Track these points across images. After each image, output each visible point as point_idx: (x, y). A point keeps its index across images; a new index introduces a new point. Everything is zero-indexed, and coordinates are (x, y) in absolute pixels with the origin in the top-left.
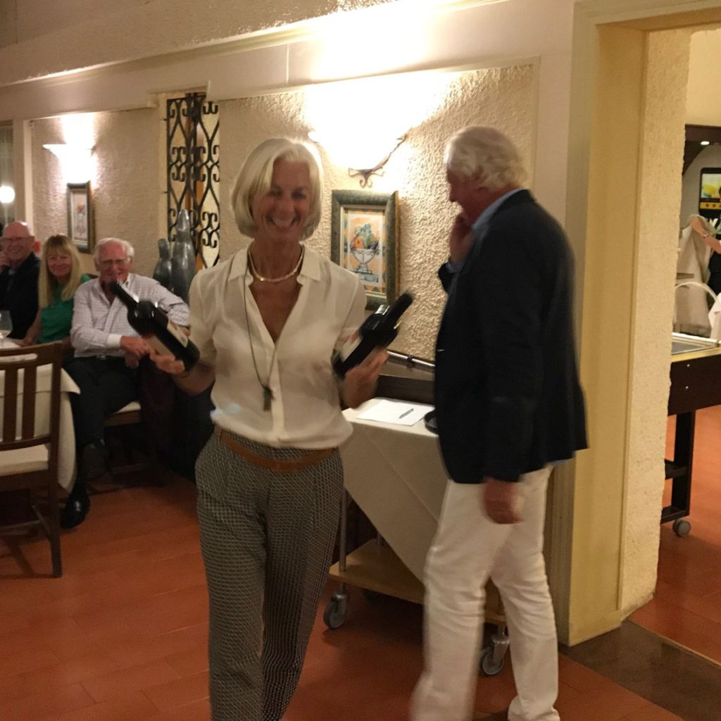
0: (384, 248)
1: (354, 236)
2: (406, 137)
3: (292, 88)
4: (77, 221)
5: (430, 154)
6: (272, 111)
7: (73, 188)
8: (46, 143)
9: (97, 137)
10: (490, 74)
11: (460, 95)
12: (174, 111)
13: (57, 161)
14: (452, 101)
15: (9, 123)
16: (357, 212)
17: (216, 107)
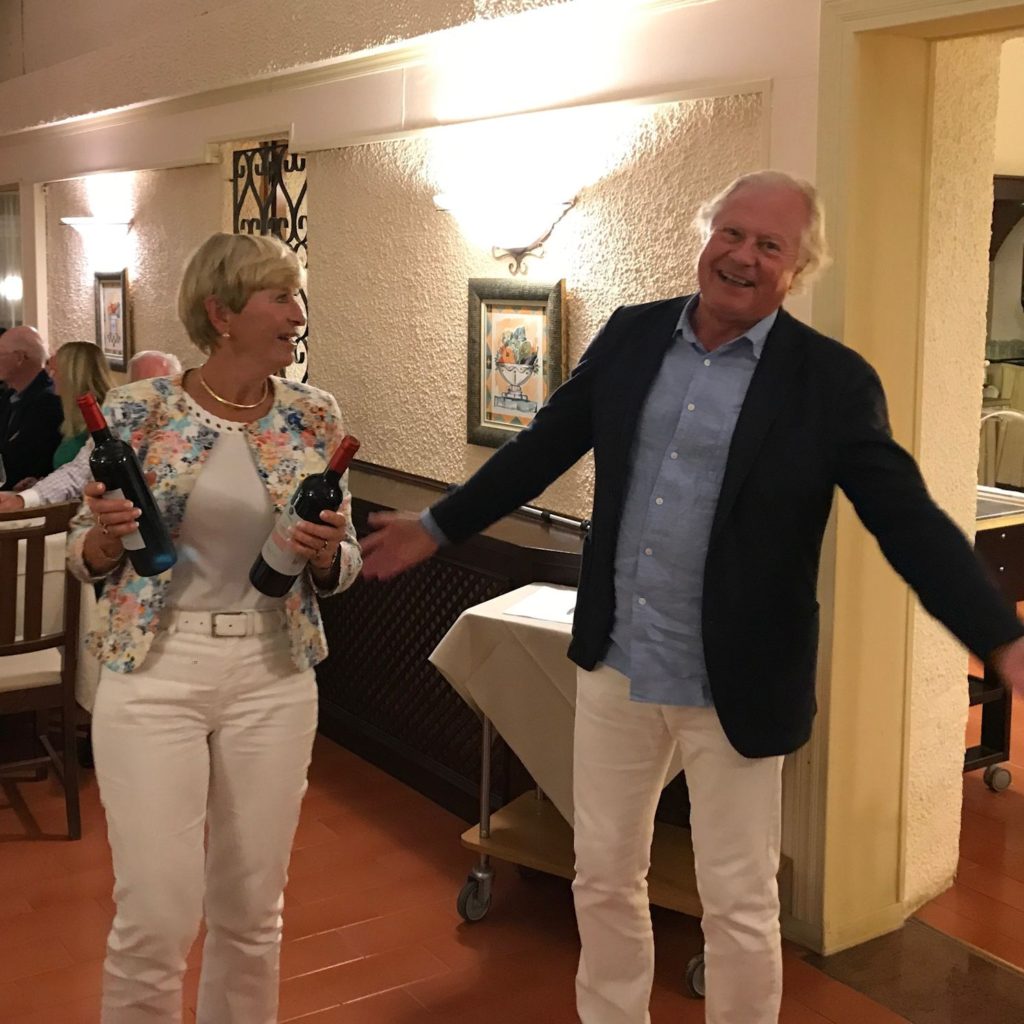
0: (544, 362)
1: (502, 345)
2: (576, 200)
3: (411, 132)
4: (108, 326)
5: (612, 226)
6: (383, 165)
7: (103, 279)
8: (66, 216)
9: (136, 205)
10: (699, 107)
11: (654, 138)
12: (243, 167)
13: (80, 241)
14: (643, 147)
15: (15, 187)
16: (504, 311)
17: (303, 161)
